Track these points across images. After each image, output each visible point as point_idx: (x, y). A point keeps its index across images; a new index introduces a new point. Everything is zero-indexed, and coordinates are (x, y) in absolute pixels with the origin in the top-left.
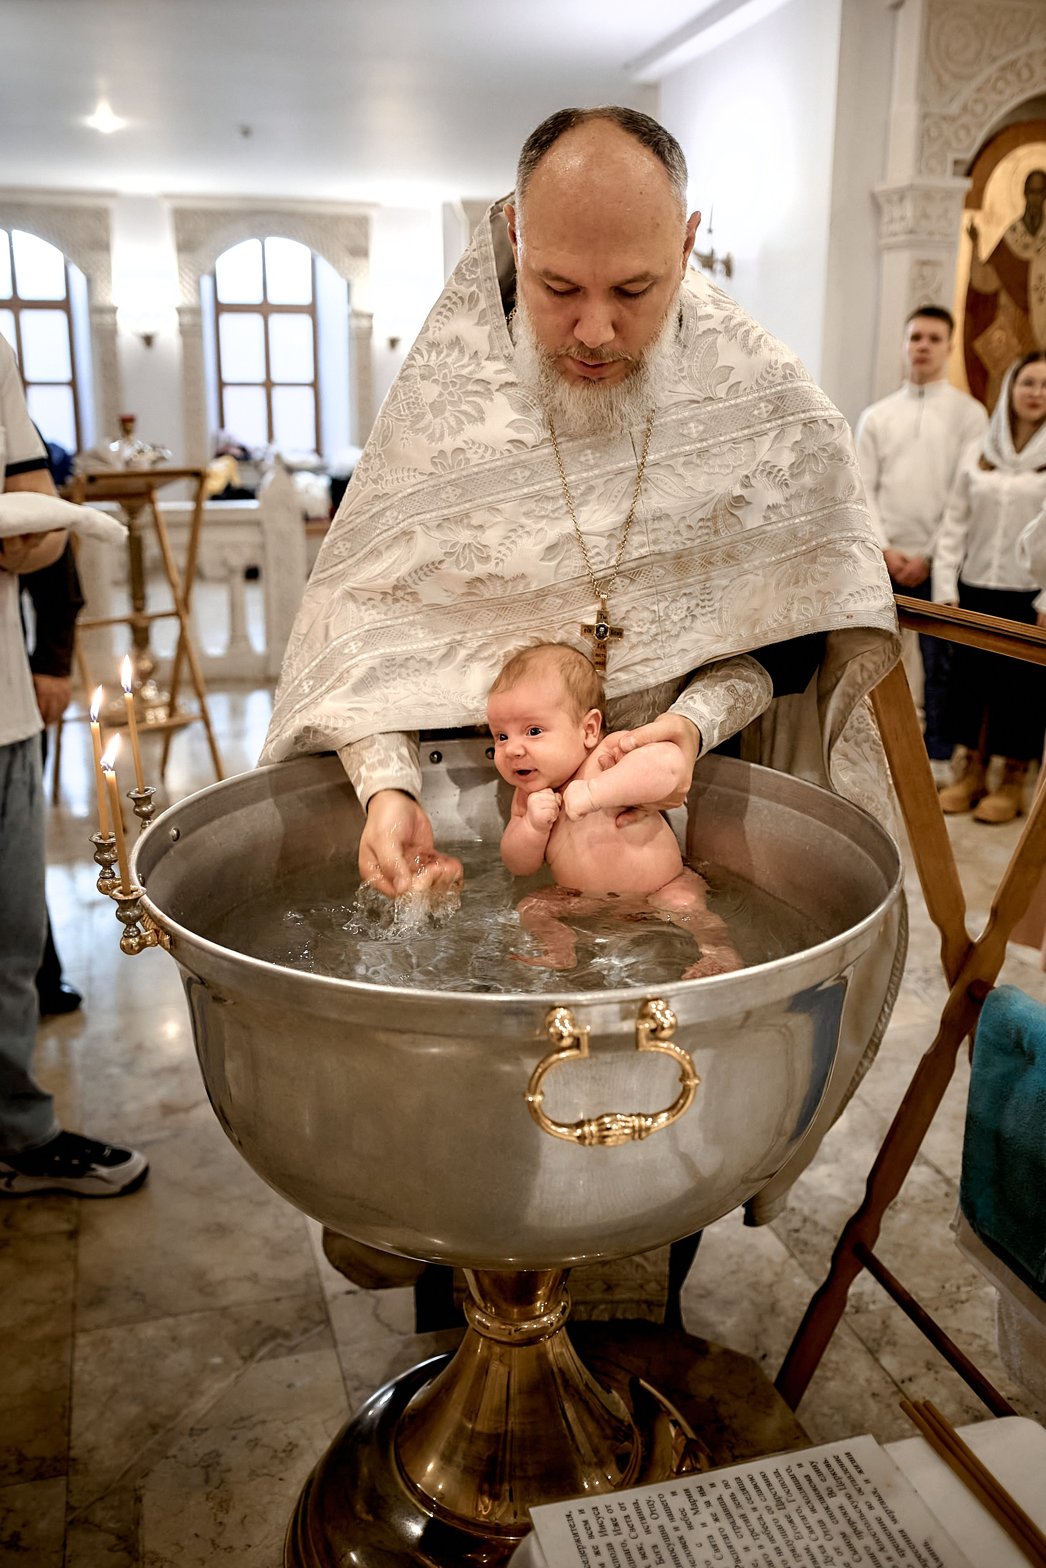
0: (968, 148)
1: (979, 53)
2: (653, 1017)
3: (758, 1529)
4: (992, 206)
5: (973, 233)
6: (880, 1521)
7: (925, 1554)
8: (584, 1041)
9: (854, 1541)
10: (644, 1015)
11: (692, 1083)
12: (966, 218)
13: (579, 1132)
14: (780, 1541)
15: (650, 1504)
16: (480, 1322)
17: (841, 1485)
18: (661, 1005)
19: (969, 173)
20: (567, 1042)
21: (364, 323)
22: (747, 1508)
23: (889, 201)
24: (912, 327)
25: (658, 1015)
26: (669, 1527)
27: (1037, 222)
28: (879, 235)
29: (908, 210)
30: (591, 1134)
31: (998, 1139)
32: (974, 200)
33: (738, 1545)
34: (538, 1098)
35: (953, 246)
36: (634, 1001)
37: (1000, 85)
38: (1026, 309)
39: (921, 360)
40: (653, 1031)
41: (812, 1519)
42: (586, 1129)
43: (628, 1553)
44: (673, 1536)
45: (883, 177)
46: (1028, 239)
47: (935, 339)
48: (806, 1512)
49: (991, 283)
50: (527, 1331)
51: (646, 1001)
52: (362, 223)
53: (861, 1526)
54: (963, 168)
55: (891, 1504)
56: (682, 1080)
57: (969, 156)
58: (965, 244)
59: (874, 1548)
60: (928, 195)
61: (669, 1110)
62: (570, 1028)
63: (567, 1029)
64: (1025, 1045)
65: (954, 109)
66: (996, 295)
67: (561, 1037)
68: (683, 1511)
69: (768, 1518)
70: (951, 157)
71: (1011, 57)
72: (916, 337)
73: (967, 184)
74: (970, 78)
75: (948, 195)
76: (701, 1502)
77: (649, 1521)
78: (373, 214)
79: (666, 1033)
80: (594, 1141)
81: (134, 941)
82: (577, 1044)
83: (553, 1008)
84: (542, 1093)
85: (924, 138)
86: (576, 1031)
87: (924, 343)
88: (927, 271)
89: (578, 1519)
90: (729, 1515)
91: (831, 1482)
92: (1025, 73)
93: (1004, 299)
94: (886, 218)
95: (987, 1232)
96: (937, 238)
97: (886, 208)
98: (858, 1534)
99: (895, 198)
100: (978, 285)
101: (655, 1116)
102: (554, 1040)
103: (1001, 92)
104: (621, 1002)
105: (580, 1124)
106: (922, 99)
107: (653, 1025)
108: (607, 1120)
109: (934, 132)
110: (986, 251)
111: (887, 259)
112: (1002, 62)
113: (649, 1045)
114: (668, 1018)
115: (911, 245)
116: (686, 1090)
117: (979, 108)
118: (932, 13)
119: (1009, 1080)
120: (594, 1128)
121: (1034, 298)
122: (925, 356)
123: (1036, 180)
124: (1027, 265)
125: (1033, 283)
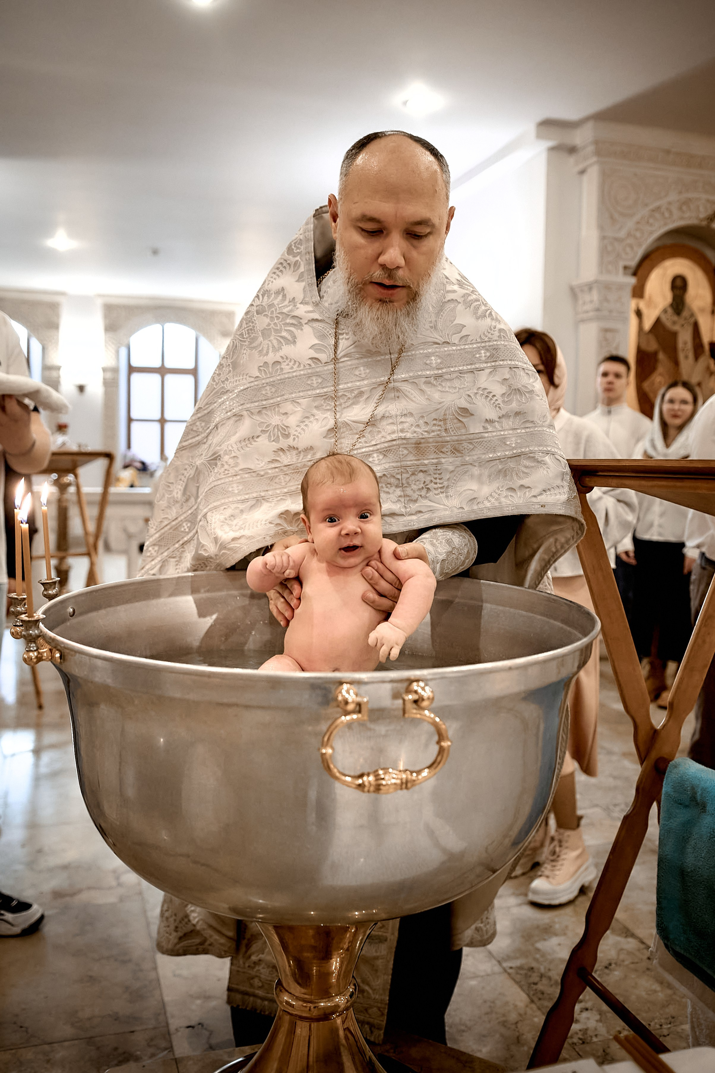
0: (633, 259)
1: (636, 201)
2: (416, 692)
4: (650, 298)
5: (639, 313)
8: (364, 709)
10: (409, 691)
11: (445, 744)
12: (633, 304)
13: (360, 781)
16: (287, 1003)
18: (422, 684)
19: (635, 274)
20: (351, 707)
23: (582, 291)
24: (602, 367)
25: (420, 690)
27: (681, 307)
28: (576, 313)
29: (595, 296)
30: (369, 782)
31: (683, 874)
32: (638, 292)
34: (329, 751)
35: (625, 320)
36: (401, 681)
37: (651, 221)
38: (676, 363)
39: (609, 389)
40: (416, 702)
42: (365, 778)
45: (578, 277)
46: (675, 318)
47: (617, 376)
49: (653, 346)
50: (324, 1008)
51: (411, 681)
54: (630, 271)
56: (438, 742)
57: (633, 263)
58: (633, 321)
60: (607, 287)
61: (429, 767)
62: (354, 696)
63: (351, 697)
64: (699, 798)
65: (622, 234)
66: (655, 354)
67: (346, 703)
70: (621, 264)
71: (657, 204)
72: (605, 374)
73: (633, 281)
74: (631, 215)
75: (621, 287)
79: (425, 704)
80: (372, 789)
81: (33, 655)
82: (359, 707)
83: (341, 683)
84: (333, 748)
85: (603, 251)
86: (358, 699)
87: (611, 378)
88: (609, 335)
92: (667, 215)
93: (661, 356)
94: (580, 302)
95: (678, 949)
96: (615, 314)
97: (580, 295)
99: (586, 289)
100: (644, 347)
101: (419, 772)
102: (342, 705)
103: (651, 225)
104: (392, 681)
105: (361, 776)
106: (601, 228)
107: (416, 697)
108: (381, 772)
109: (609, 248)
110: (648, 324)
111: (582, 327)
112: (651, 207)
113: (413, 712)
114: (427, 693)
115: (598, 319)
116: (441, 750)
117: (638, 234)
118: (605, 176)
119: (688, 826)
120: (371, 778)
121: (681, 356)
122: (610, 386)
123: (679, 283)
124: (674, 335)
125: (680, 345)
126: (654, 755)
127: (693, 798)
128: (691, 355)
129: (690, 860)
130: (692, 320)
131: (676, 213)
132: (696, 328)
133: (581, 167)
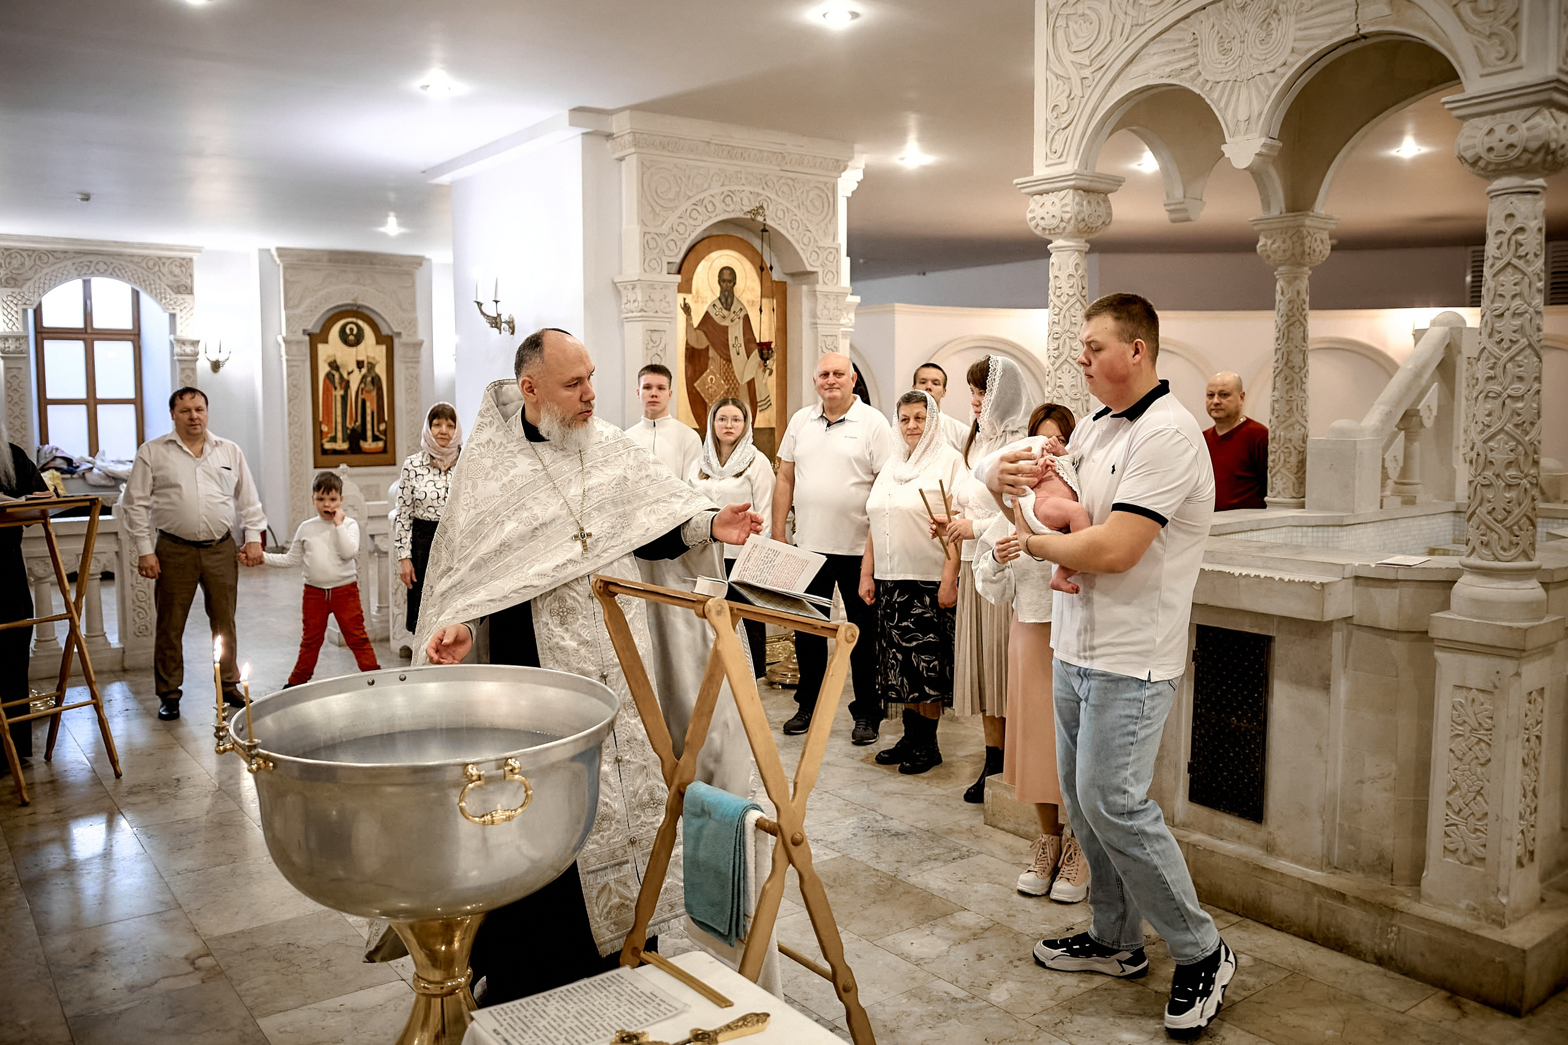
0: (676, 255)
1: (678, 193)
2: (511, 765)
3: (577, 1001)
4: (697, 292)
5: (687, 309)
6: (632, 991)
7: (650, 995)
8: (482, 778)
9: (620, 998)
10: (506, 764)
11: (530, 792)
13: (482, 819)
14: (587, 1003)
15: (528, 1003)
17: (614, 983)
18: (514, 760)
19: (679, 272)
20: (474, 778)
21: (188, 349)
22: (572, 997)
23: (625, 288)
24: (644, 380)
25: (513, 764)
26: (537, 1008)
27: (729, 300)
28: (621, 312)
29: (639, 295)
30: (488, 819)
32: (685, 287)
33: (569, 1008)
34: (464, 804)
35: (673, 319)
36: (502, 759)
37: (695, 214)
38: (729, 360)
39: (653, 402)
40: (511, 770)
41: (602, 995)
43: (519, 1018)
44: (539, 1011)
45: (621, 273)
46: (725, 312)
47: (660, 388)
48: (599, 994)
49: (702, 343)
51: (507, 759)
52: (186, 264)
53: (623, 993)
54: (675, 268)
55: (635, 985)
56: (526, 792)
57: (678, 260)
58: (681, 316)
59: (629, 998)
60: (652, 286)
61: (520, 806)
62: (476, 772)
63: (474, 772)
64: (706, 809)
65: (665, 229)
66: (707, 349)
67: (472, 775)
68: (543, 1003)
69: (581, 998)
70: (665, 260)
71: (701, 196)
72: (648, 387)
73: (678, 278)
74: (673, 209)
75: (666, 285)
76: (550, 999)
77: (527, 1008)
78: (195, 256)
79: (516, 771)
80: (489, 823)
81: (255, 766)
82: (479, 778)
83: (468, 764)
84: (465, 802)
85: (646, 247)
86: (478, 773)
87: (654, 391)
88: (655, 336)
89: (495, 1013)
90: (563, 1000)
91: (610, 983)
92: (710, 207)
93: (712, 353)
94: (624, 301)
96: (660, 314)
97: (624, 292)
98: (622, 995)
99: (630, 287)
100: (693, 344)
101: (515, 810)
102: (469, 777)
103: (695, 219)
104: (496, 760)
105: (483, 816)
106: (643, 223)
107: (510, 768)
108: (494, 813)
109: (652, 244)
110: (696, 321)
111: (628, 326)
112: (693, 200)
113: (509, 776)
114: (517, 765)
115: (643, 319)
116: (527, 796)
117: (681, 229)
118: (644, 167)
119: (701, 828)
120: (489, 817)
121: (733, 352)
122: (655, 399)
123: (727, 273)
124: (725, 329)
125: (731, 342)
126: (676, 782)
127: (703, 810)
128: (743, 350)
129: (702, 854)
130: (742, 314)
131: (720, 206)
132: (747, 319)
133: (618, 155)
